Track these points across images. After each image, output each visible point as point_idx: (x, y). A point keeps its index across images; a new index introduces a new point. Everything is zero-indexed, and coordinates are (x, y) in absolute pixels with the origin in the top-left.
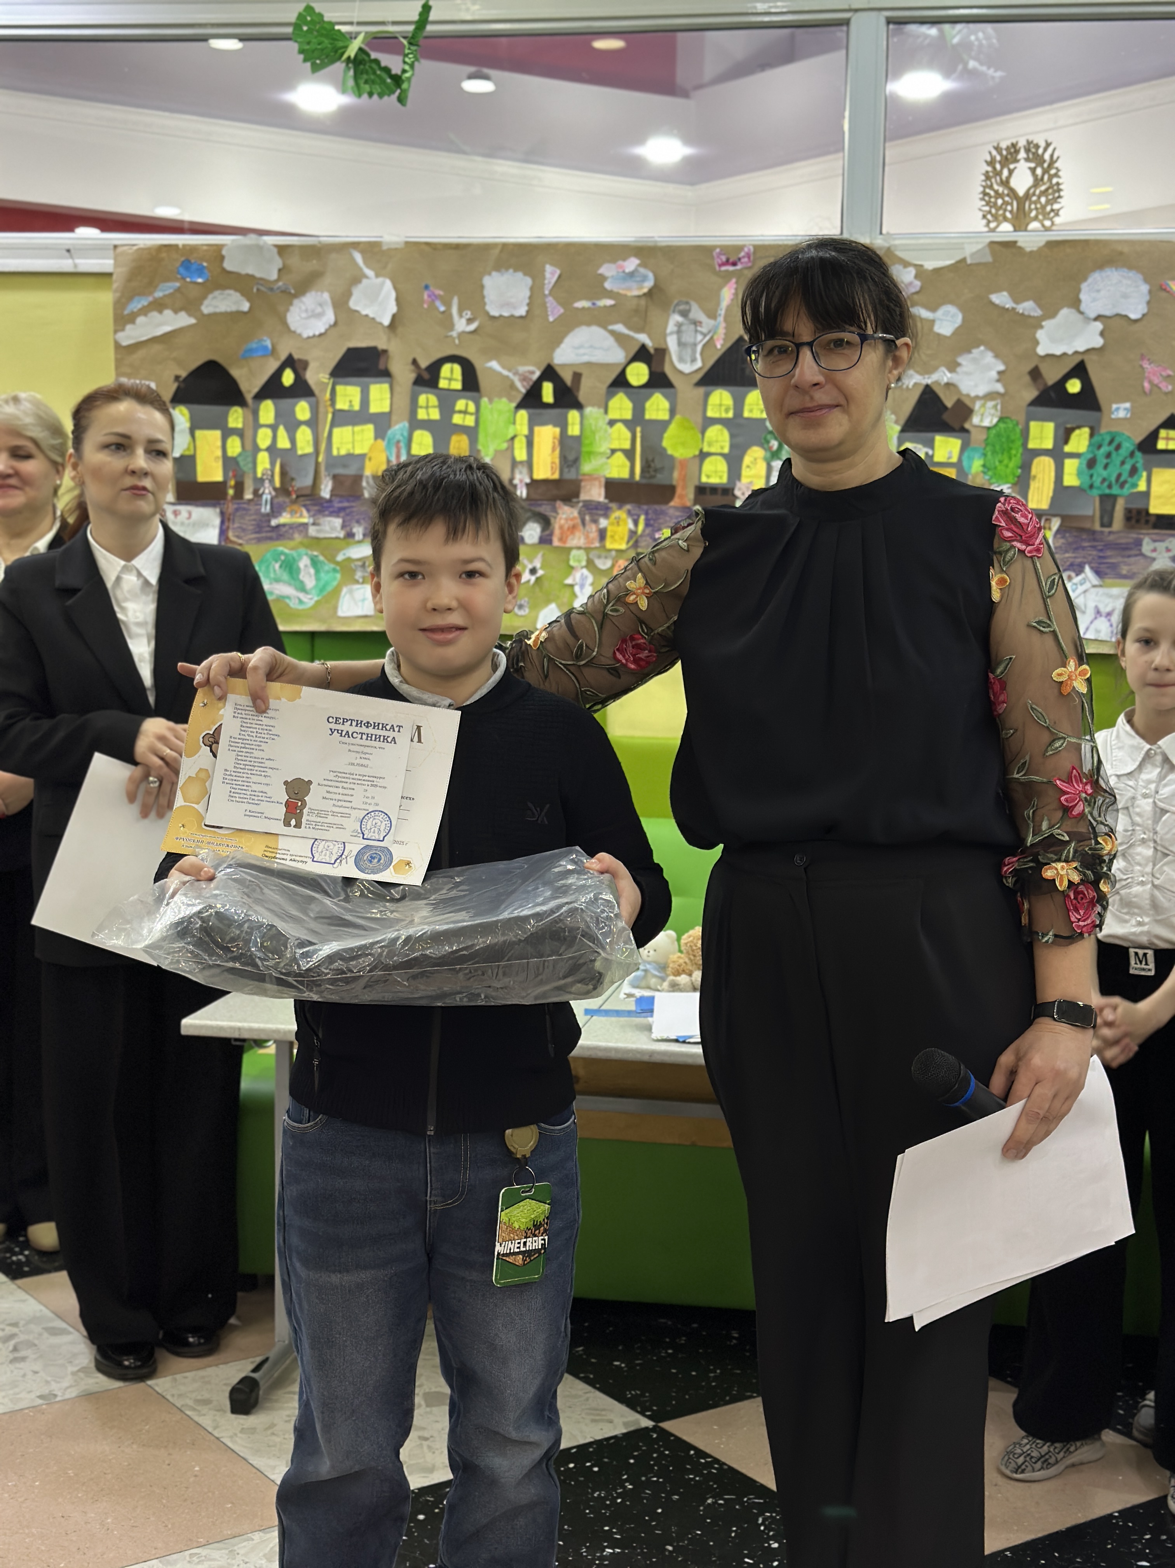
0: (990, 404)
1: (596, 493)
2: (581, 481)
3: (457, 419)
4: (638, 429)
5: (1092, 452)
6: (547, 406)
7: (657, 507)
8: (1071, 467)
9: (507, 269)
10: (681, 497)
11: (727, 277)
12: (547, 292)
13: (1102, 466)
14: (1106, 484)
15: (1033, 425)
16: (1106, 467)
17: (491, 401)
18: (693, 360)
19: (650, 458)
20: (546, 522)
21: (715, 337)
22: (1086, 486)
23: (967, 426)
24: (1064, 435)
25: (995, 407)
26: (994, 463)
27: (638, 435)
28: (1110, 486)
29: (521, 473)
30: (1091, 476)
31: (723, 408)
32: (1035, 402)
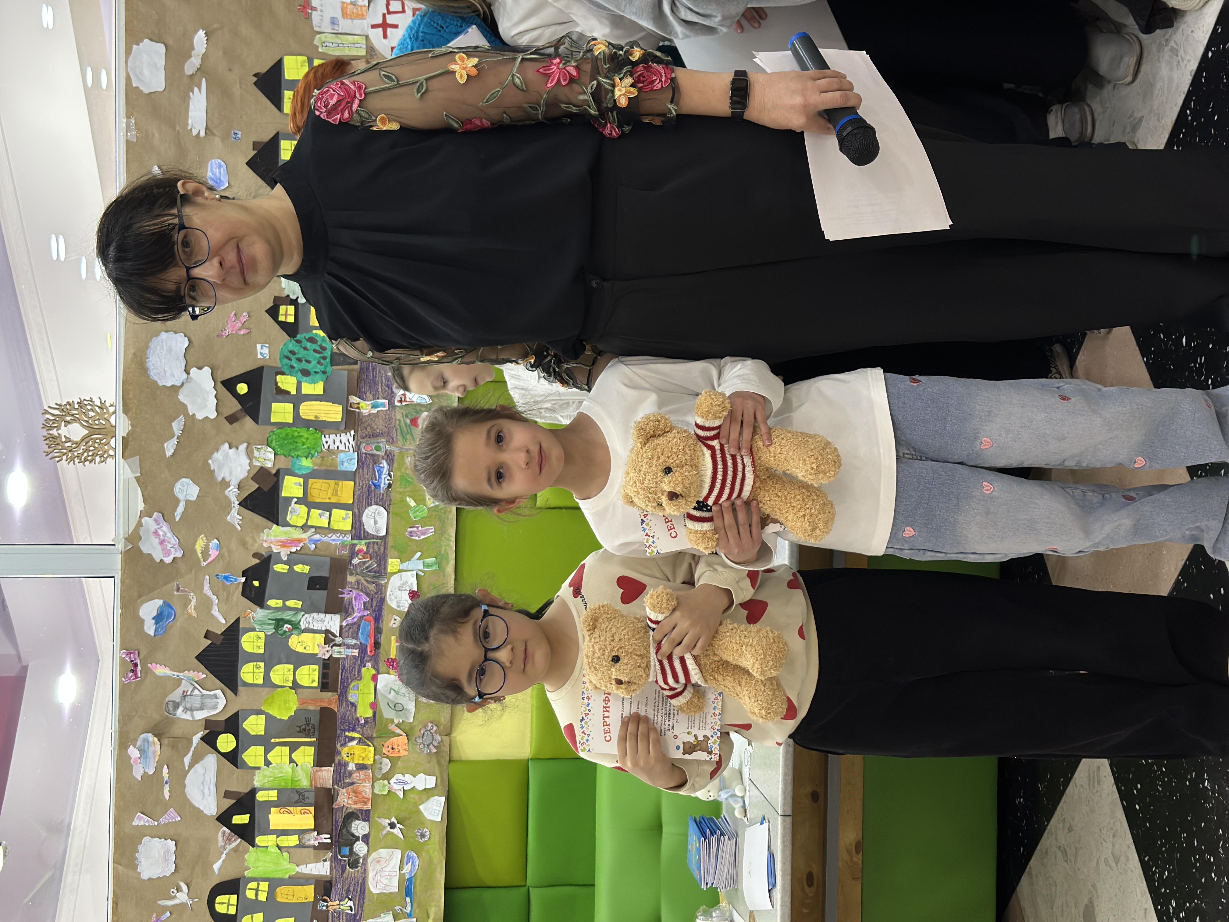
0: (256, 454)
1: (327, 774)
2: (316, 788)
3: (263, 897)
4: (273, 740)
5: (297, 372)
6: (252, 819)
7: (338, 723)
8: (308, 389)
9: (137, 859)
10: (330, 702)
11: (147, 671)
12: (156, 823)
13: (308, 364)
14: (322, 361)
15: (273, 420)
16: (308, 362)
17: (248, 868)
18: (216, 697)
19: (298, 729)
20: (351, 816)
21: (196, 679)
22: (324, 376)
23: (274, 472)
24: (282, 395)
25: (258, 449)
26: (304, 449)
27: (277, 740)
28: (324, 358)
29: (309, 840)
30: (316, 372)
31: (256, 670)
32: (256, 419)
